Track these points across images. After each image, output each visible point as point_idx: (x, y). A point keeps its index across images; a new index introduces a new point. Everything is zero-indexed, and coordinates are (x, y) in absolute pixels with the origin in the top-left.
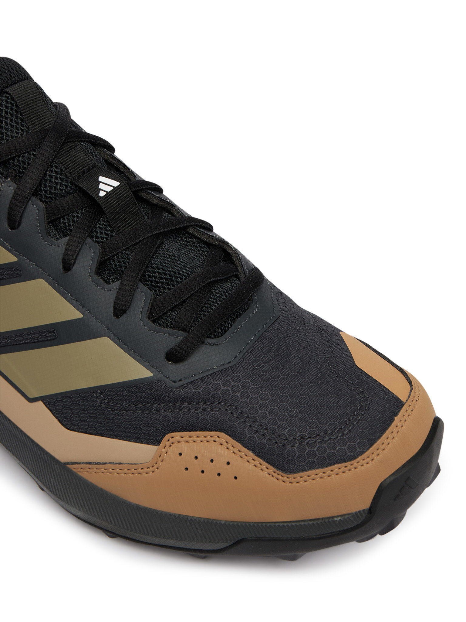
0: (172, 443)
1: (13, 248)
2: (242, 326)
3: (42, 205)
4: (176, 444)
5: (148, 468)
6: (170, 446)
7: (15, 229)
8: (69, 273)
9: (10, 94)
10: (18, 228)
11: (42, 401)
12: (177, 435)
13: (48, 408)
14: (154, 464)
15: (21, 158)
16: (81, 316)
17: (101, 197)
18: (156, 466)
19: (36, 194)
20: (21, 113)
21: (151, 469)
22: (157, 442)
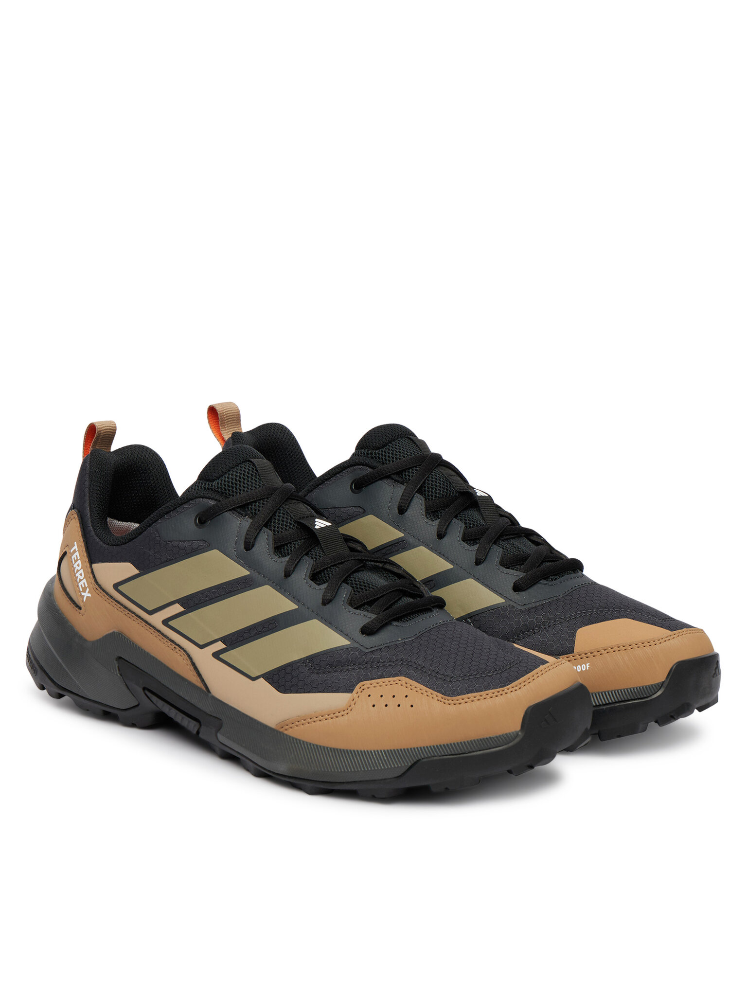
0: (363, 690)
1: (246, 564)
2: (423, 620)
3: (271, 533)
4: (366, 690)
5: (344, 711)
6: (362, 692)
7: (249, 550)
8: (289, 578)
9: (256, 467)
10: (252, 548)
11: (263, 678)
12: (367, 683)
13: (268, 682)
14: (348, 708)
15: (257, 504)
16: (297, 607)
17: (316, 529)
18: (350, 708)
19: (266, 525)
20: (259, 475)
21: (346, 712)
22: (350, 691)
